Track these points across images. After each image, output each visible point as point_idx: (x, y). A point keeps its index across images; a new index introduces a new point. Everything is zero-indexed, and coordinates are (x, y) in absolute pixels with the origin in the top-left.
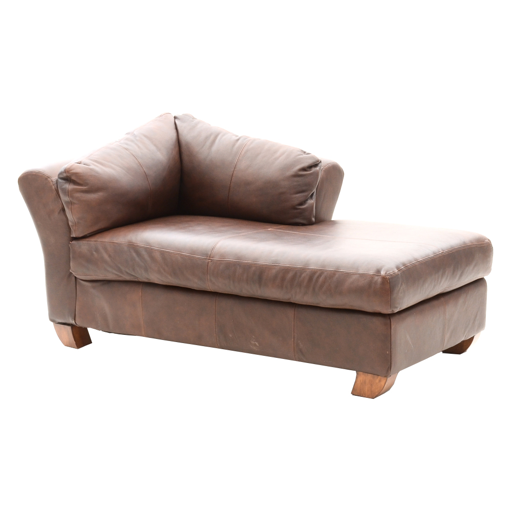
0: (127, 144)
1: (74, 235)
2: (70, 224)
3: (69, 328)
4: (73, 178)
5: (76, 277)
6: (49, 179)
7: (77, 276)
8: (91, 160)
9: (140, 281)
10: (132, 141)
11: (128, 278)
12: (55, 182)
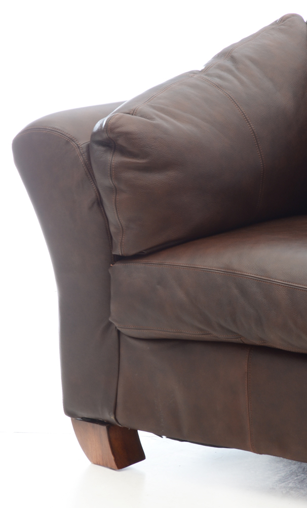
0: (220, 77)
1: (118, 252)
2: (112, 229)
3: (103, 430)
4: (121, 142)
5: (119, 332)
6: (72, 143)
7: (122, 330)
8: (154, 108)
9: (246, 342)
10: (229, 71)
11: (222, 337)
12: (85, 150)
